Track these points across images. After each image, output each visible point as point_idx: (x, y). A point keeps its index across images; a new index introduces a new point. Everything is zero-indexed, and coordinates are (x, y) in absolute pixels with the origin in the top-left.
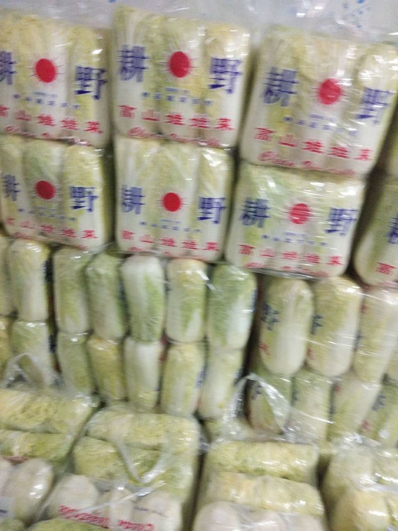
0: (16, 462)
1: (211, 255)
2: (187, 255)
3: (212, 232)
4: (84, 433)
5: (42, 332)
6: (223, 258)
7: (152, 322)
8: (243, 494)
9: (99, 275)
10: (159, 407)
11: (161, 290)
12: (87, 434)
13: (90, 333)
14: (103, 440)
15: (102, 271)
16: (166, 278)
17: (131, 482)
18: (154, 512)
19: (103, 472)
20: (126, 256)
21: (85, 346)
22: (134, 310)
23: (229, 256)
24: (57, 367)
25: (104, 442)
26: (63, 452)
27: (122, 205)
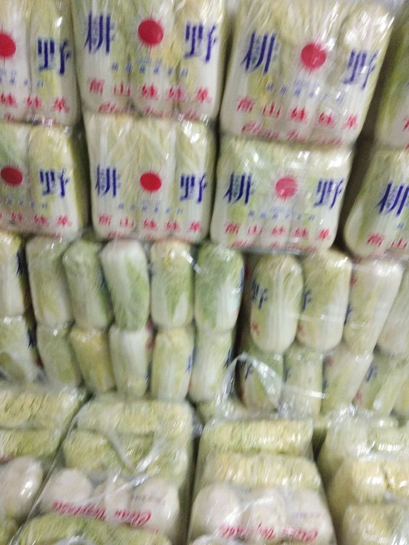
0: (3, 462)
1: (195, 236)
2: (170, 237)
3: (195, 211)
4: (72, 426)
5: (21, 327)
6: (208, 237)
8: (240, 474)
9: (77, 265)
10: (150, 393)
11: (145, 275)
13: (72, 324)
14: (94, 432)
15: (80, 259)
16: (149, 261)
17: (125, 471)
18: (150, 499)
19: (95, 464)
20: (105, 242)
21: (67, 336)
22: (117, 298)
23: (213, 235)
24: (39, 362)
25: (94, 434)
26: (52, 447)
27: (96, 187)
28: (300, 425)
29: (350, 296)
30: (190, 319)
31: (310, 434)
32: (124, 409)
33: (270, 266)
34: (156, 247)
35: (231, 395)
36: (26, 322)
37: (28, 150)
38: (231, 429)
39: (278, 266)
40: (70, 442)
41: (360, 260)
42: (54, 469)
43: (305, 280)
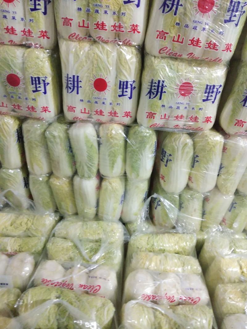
0: (10, 256)
1: (127, 121)
2: (111, 121)
3: (128, 104)
4: (52, 235)
5: (19, 176)
6: (135, 121)
7: (91, 165)
8: (153, 264)
9: (54, 137)
10: (97, 217)
11: (96, 145)
12: (54, 235)
13: (51, 174)
14: (65, 238)
15: (56, 134)
16: (98, 136)
17: (84, 262)
18: (100, 278)
19: (66, 257)
20: (71, 123)
21: (48, 182)
22: (79, 158)
23: (138, 121)
24: (31, 197)
25: (65, 240)
26: (40, 247)
27: (66, 88)
28: (188, 237)
29: (222, 159)
30: (123, 172)
31: (195, 242)
32: (83, 225)
33: (173, 139)
34: (103, 127)
35: (147, 219)
36: (23, 173)
37: (23, 63)
38: (147, 239)
39: (179, 140)
40: (51, 244)
41: (229, 137)
42: (41, 260)
43: (194, 149)
